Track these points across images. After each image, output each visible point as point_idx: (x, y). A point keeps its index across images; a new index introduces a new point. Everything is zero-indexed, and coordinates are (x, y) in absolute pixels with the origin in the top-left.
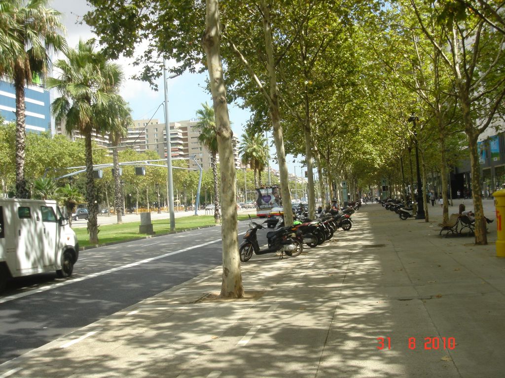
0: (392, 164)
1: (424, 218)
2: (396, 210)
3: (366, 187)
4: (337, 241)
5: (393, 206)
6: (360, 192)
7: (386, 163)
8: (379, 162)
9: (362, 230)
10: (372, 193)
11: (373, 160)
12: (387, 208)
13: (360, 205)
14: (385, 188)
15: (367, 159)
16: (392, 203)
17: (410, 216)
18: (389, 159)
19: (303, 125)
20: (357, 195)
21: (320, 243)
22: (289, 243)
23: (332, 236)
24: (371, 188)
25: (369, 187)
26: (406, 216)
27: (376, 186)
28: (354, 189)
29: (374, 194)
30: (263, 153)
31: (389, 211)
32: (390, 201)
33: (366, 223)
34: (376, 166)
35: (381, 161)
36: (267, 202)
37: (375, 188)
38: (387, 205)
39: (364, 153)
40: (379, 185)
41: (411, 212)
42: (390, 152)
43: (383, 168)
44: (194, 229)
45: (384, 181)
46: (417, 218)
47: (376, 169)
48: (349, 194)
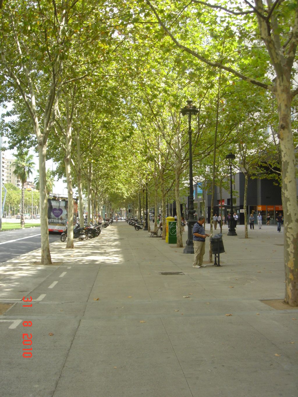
0: (134, 197)
1: (147, 230)
2: (134, 225)
3: (118, 208)
4: (101, 237)
5: (133, 223)
6: (113, 213)
7: (131, 195)
8: (126, 195)
9: (114, 234)
10: (121, 213)
11: (123, 193)
12: (130, 224)
13: (112, 222)
14: (130, 211)
15: (119, 193)
16: (133, 221)
17: (141, 229)
18: (132, 194)
19: (87, 178)
20: (111, 215)
21: (94, 237)
22: (83, 234)
23: (99, 235)
24: (121, 209)
25: (120, 209)
26: (139, 228)
27: (124, 209)
28: (109, 210)
29: (122, 213)
30: (51, 182)
31: (131, 226)
32: (132, 220)
33: (116, 231)
34: (125, 197)
35: (128, 194)
36: (57, 216)
37: (123, 210)
38: (130, 222)
39: (117, 189)
40: (126, 208)
41: (141, 226)
42: (132, 190)
43: (129, 199)
44: (12, 230)
45: (130, 206)
46: (145, 230)
47: (124, 199)
48: (106, 213)
